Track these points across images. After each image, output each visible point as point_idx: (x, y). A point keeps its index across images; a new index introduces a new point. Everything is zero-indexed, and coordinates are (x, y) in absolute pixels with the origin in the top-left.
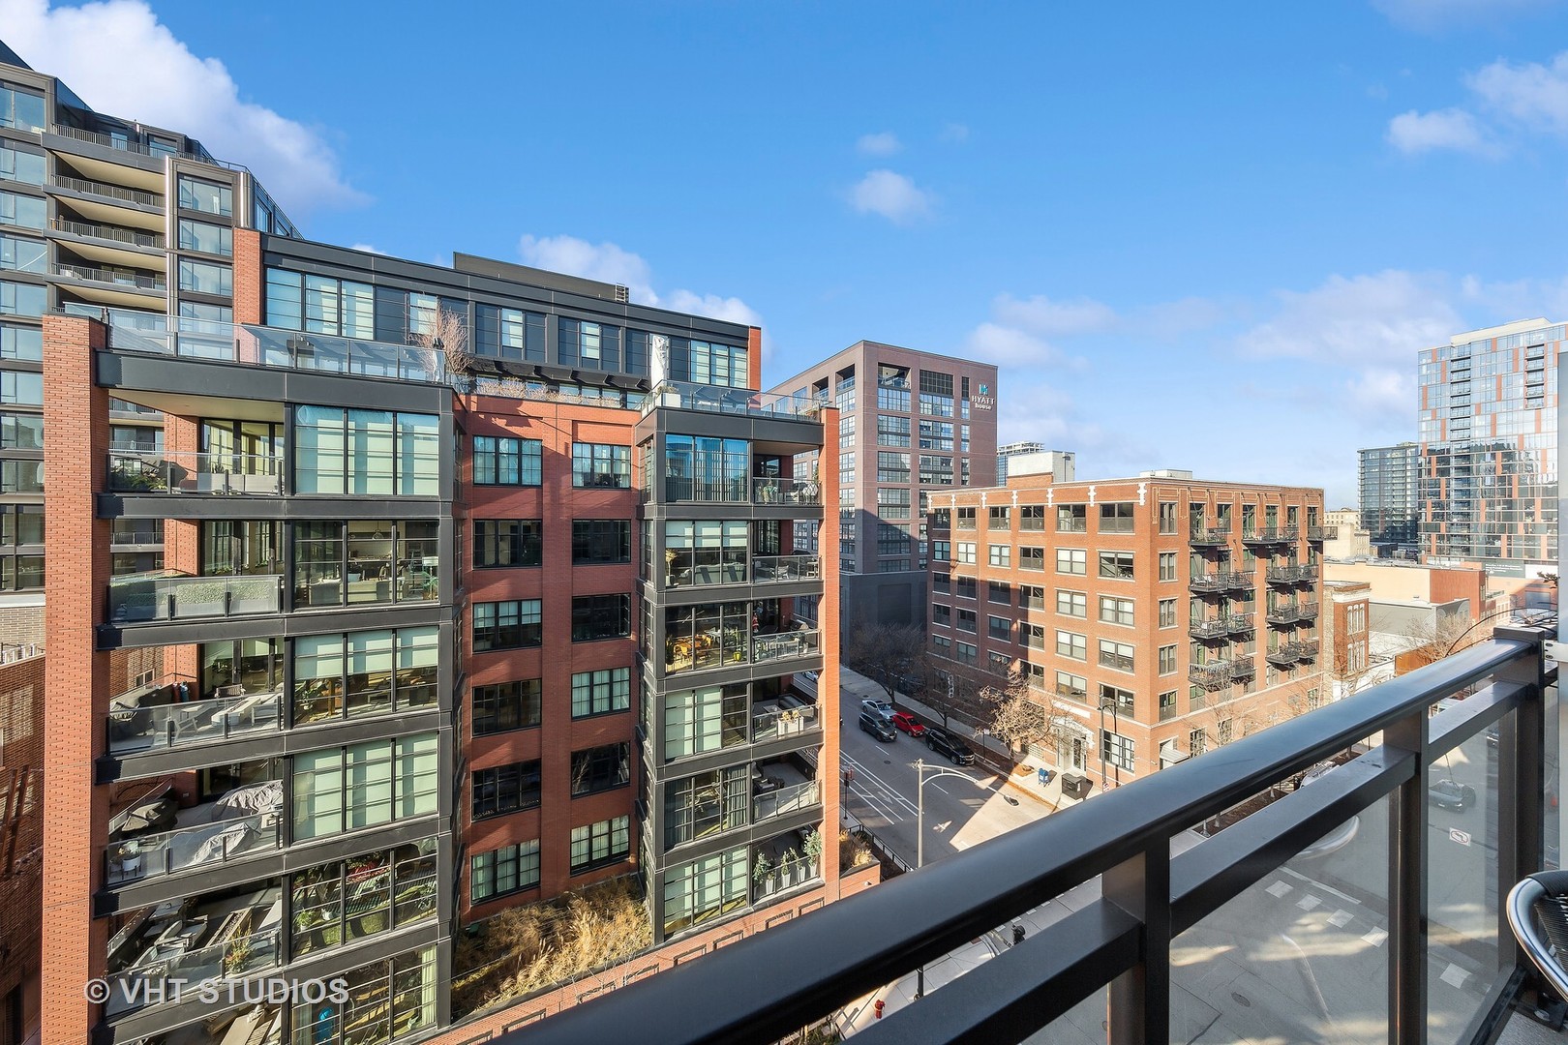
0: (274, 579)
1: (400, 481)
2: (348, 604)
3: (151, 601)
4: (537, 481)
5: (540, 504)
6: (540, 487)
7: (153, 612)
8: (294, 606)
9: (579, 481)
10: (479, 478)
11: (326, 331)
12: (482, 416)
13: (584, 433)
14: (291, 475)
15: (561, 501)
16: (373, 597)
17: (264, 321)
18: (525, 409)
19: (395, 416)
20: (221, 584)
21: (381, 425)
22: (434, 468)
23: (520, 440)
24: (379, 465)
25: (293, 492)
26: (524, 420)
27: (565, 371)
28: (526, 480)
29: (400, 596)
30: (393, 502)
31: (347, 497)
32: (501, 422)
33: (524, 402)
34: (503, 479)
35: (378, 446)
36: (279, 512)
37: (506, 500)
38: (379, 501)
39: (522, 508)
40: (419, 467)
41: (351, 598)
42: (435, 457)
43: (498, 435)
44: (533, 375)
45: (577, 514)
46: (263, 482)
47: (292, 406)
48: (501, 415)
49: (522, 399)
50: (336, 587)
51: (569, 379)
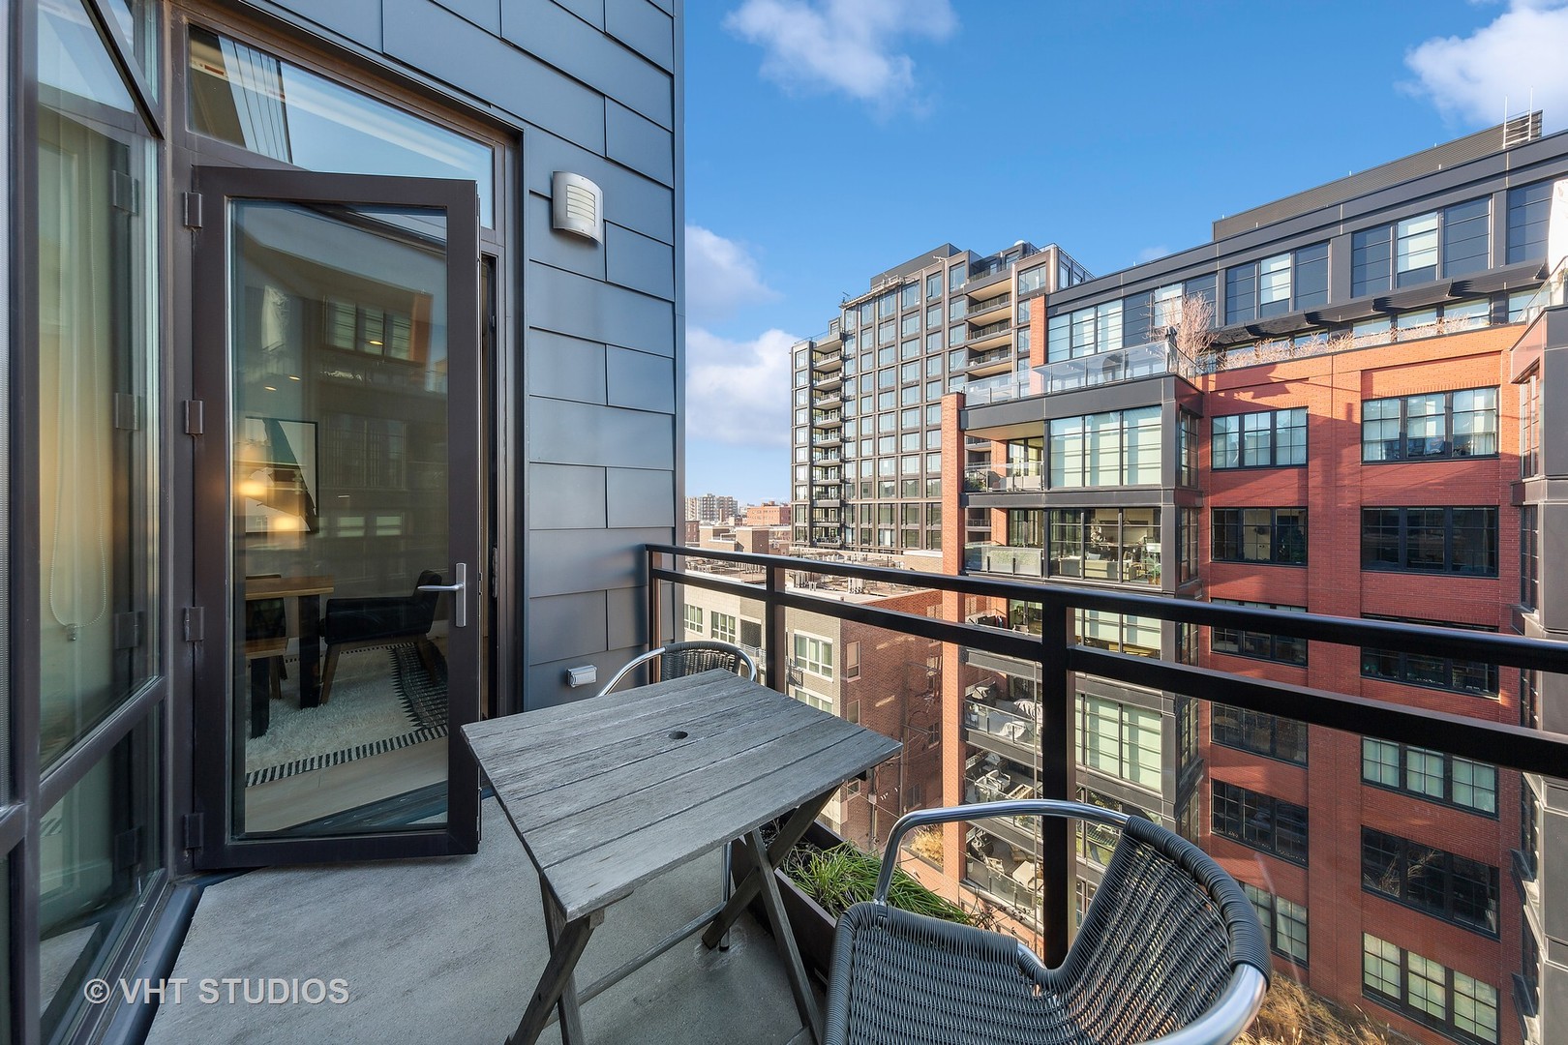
0: (1039, 551)
1: (1125, 473)
2: (1085, 577)
3: (980, 559)
4: (1300, 457)
5: (1304, 488)
6: (1305, 466)
7: (981, 566)
8: (1050, 574)
9: (1376, 453)
10: (1219, 462)
11: (1086, 353)
12: (1222, 394)
13: (1381, 385)
14: (1047, 474)
15: (1339, 483)
16: (1104, 575)
17: (1046, 361)
18: (1278, 374)
19: (1122, 414)
20: (1012, 551)
21: (1112, 423)
22: (1156, 457)
23: (1273, 411)
24: (1109, 460)
25: (1049, 488)
26: (1280, 387)
27: (1363, 306)
28: (1282, 459)
29: (1126, 577)
30: (1120, 492)
31: (1084, 489)
32: (1246, 396)
33: (1278, 365)
34: (1249, 461)
35: (1109, 443)
36: (1041, 502)
37: (1253, 485)
38: (1110, 491)
39: (1281, 493)
40: (1143, 458)
41: (1088, 573)
42: (1157, 446)
43: (1243, 411)
44: (1308, 325)
45: (1370, 499)
46: (1032, 482)
47: (1048, 421)
48: (1245, 388)
49: (1276, 363)
50: (1077, 562)
51: (1373, 312)
